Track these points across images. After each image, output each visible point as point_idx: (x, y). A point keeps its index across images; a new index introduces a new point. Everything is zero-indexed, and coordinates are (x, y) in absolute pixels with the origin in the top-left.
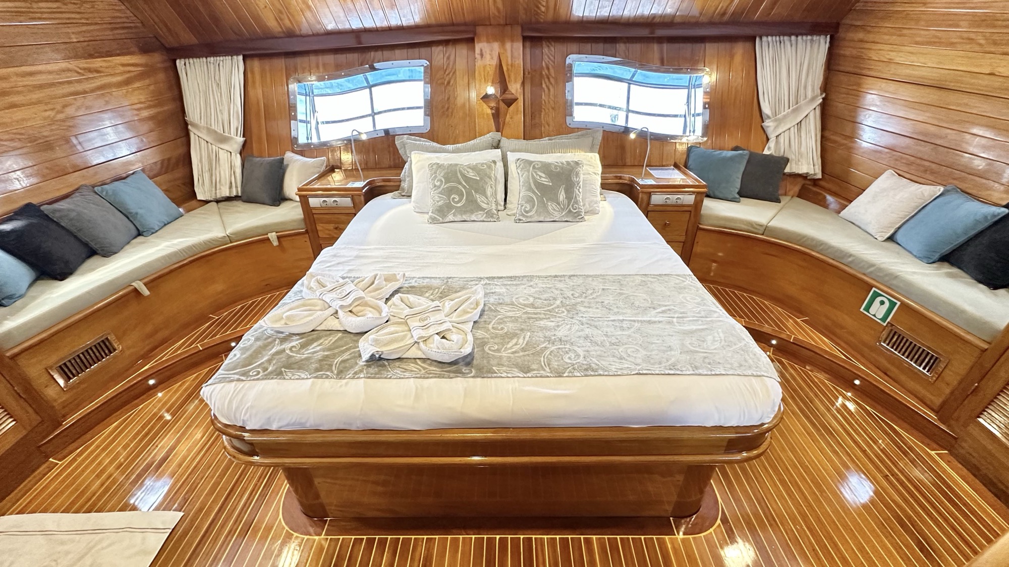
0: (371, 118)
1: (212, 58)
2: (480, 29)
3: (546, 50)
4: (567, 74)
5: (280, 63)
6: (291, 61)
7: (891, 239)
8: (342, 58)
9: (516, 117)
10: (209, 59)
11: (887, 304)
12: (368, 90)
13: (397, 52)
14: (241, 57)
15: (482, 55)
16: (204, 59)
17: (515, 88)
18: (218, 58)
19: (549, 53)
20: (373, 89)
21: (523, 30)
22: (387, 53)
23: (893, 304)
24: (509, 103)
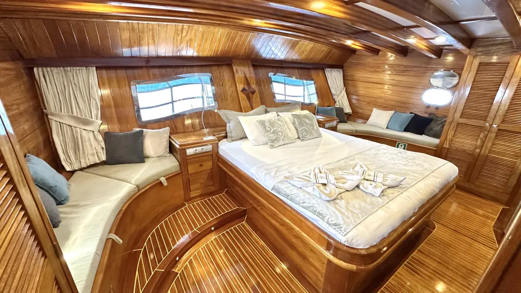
0: (171, 104)
1: (69, 68)
2: (234, 60)
3: (260, 71)
4: (270, 81)
5: (122, 73)
6: (130, 72)
7: (387, 128)
8: (163, 71)
9: (256, 98)
10: (66, 68)
11: (403, 146)
12: (170, 89)
13: (195, 69)
14: (94, 68)
15: (237, 72)
16: (62, 68)
17: (254, 86)
18: (75, 68)
19: (262, 72)
20: (173, 88)
21: (251, 62)
22: (189, 69)
23: (405, 145)
24: (253, 93)
